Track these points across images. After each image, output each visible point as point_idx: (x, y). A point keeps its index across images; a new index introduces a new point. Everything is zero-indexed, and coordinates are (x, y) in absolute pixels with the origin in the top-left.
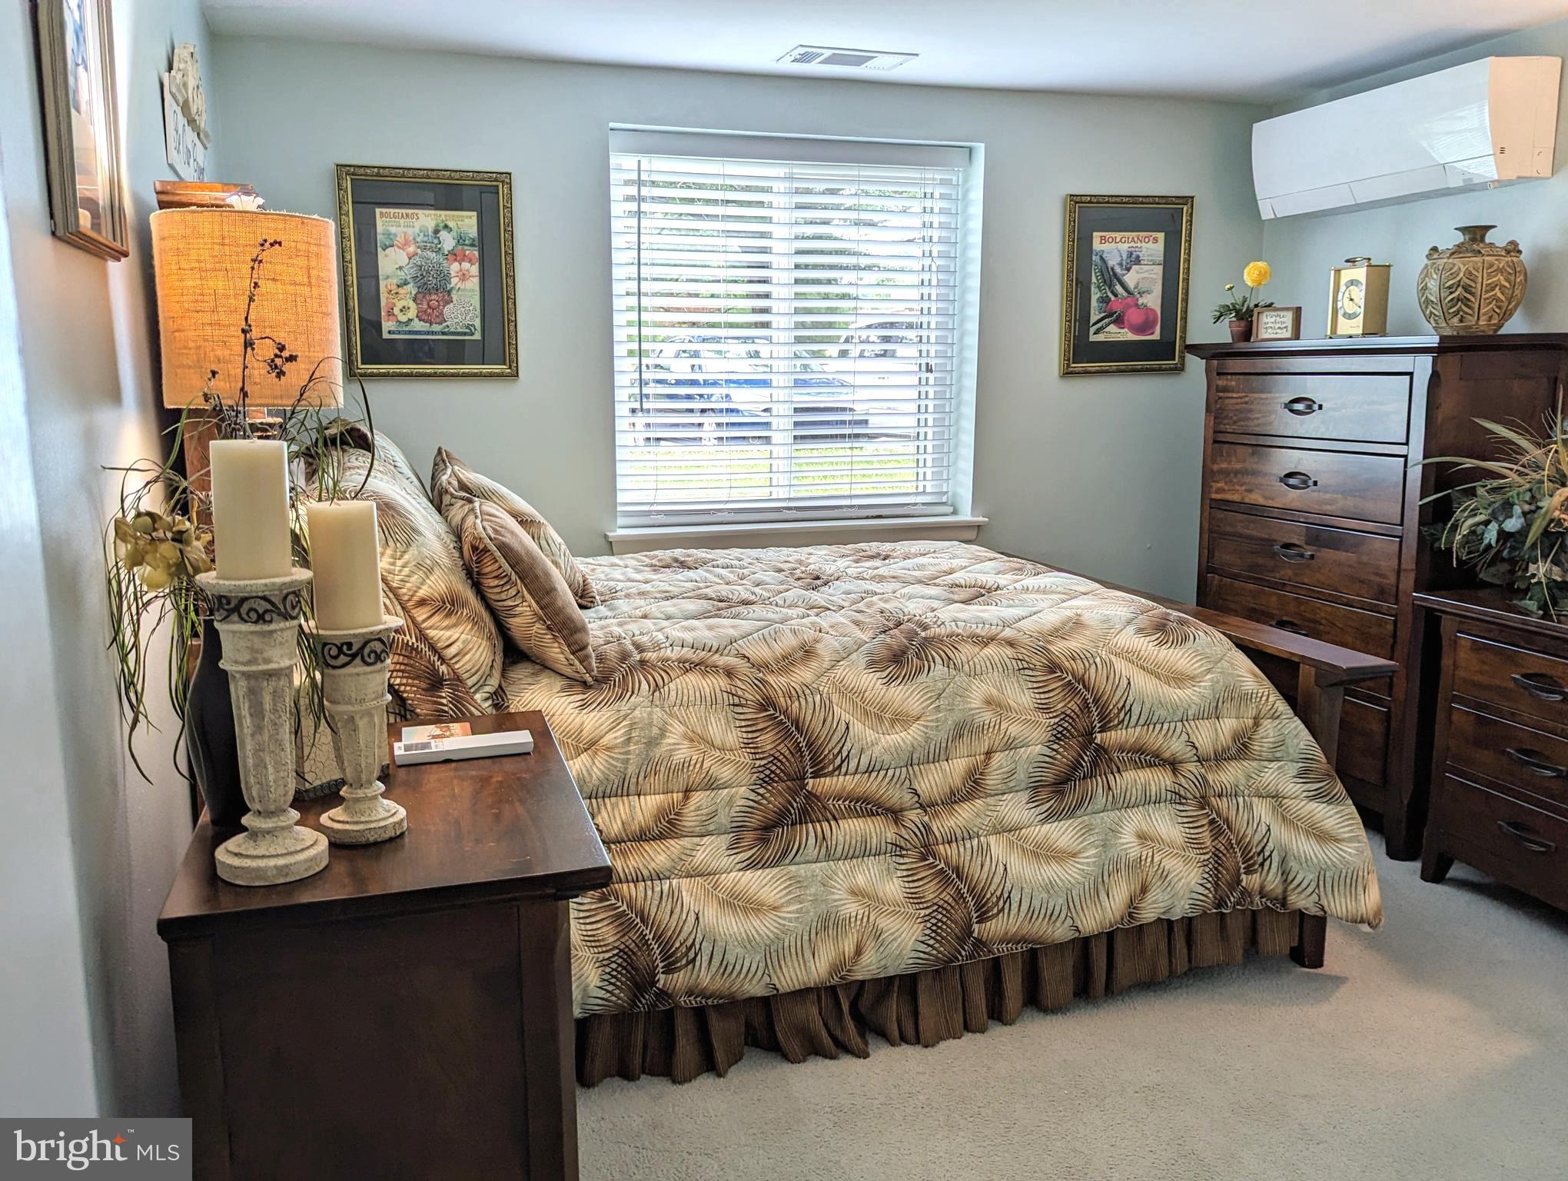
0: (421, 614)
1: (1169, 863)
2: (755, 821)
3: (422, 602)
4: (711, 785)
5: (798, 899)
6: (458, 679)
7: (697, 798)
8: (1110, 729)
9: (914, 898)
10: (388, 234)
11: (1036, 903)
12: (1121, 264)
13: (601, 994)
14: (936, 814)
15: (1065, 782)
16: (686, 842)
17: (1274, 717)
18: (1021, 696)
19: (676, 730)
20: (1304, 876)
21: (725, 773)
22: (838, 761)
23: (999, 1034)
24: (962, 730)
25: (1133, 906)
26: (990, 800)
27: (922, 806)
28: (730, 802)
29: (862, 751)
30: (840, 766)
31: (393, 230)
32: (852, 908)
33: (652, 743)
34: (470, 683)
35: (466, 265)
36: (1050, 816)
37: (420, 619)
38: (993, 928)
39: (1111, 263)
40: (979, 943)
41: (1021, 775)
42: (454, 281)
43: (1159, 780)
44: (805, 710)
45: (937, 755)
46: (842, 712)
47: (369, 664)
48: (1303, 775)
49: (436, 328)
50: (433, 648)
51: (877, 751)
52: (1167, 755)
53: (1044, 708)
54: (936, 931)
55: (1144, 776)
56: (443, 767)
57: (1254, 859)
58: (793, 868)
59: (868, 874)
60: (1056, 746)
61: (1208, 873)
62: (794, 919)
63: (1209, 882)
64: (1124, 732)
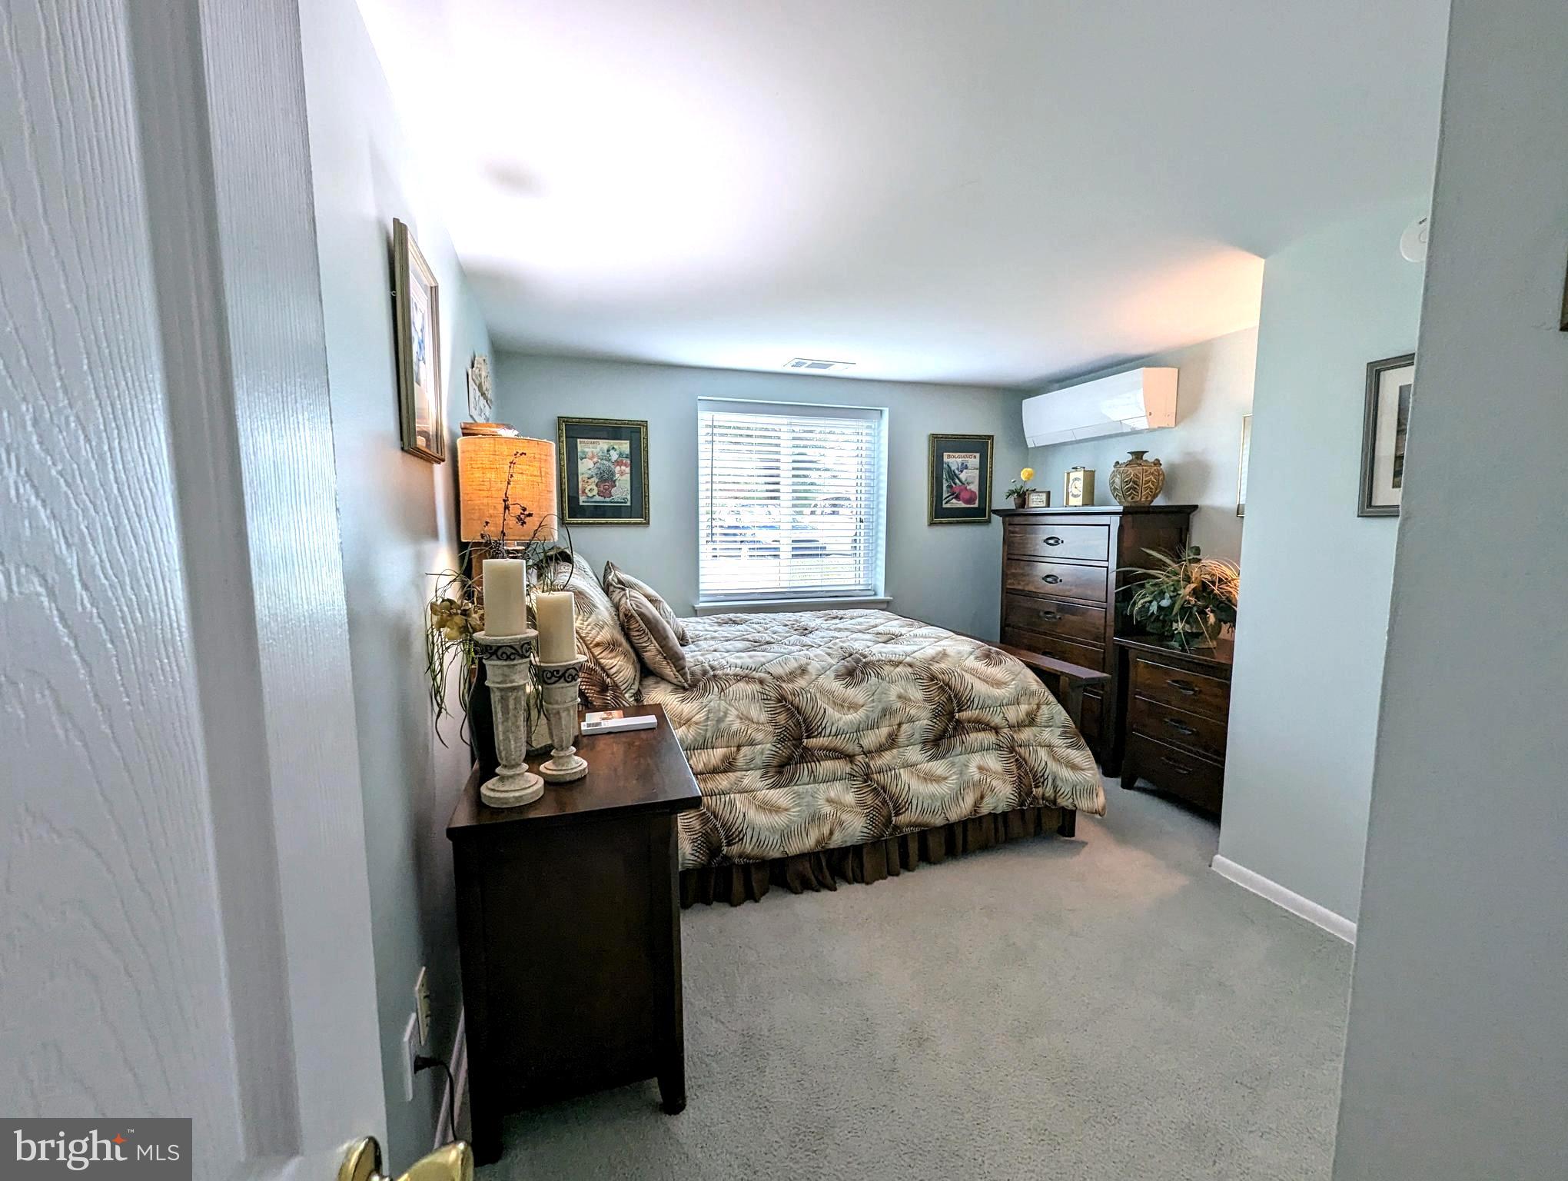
0: (597, 651)
1: (994, 783)
2: (775, 763)
3: (598, 645)
4: (752, 743)
5: (798, 805)
6: (616, 686)
7: (744, 750)
8: (963, 711)
9: (861, 803)
10: (584, 452)
11: (925, 805)
12: (958, 469)
13: (692, 857)
14: (873, 758)
15: (940, 739)
16: (738, 774)
17: (1047, 704)
18: (916, 694)
19: (733, 712)
20: (1065, 789)
21: (759, 736)
22: (820, 730)
23: (906, 876)
24: (886, 712)
25: (977, 805)
26: (901, 750)
27: (864, 754)
28: (762, 753)
29: (833, 724)
30: (821, 733)
31: (586, 450)
32: (827, 809)
33: (720, 720)
34: (622, 688)
35: (623, 468)
36: (934, 758)
37: (596, 654)
38: (903, 819)
39: (953, 468)
40: (896, 827)
41: (917, 736)
42: (617, 476)
43: (989, 738)
44: (802, 702)
45: (873, 726)
46: (822, 703)
47: (568, 682)
48: (1064, 734)
49: (608, 500)
50: (603, 669)
51: (841, 723)
52: (992, 724)
53: (928, 700)
54: (872, 821)
55: (981, 735)
56: (607, 737)
57: (1038, 779)
58: (796, 788)
59: (836, 790)
60: (935, 720)
61: (1015, 787)
62: (796, 816)
63: (1016, 792)
64: (970, 712)
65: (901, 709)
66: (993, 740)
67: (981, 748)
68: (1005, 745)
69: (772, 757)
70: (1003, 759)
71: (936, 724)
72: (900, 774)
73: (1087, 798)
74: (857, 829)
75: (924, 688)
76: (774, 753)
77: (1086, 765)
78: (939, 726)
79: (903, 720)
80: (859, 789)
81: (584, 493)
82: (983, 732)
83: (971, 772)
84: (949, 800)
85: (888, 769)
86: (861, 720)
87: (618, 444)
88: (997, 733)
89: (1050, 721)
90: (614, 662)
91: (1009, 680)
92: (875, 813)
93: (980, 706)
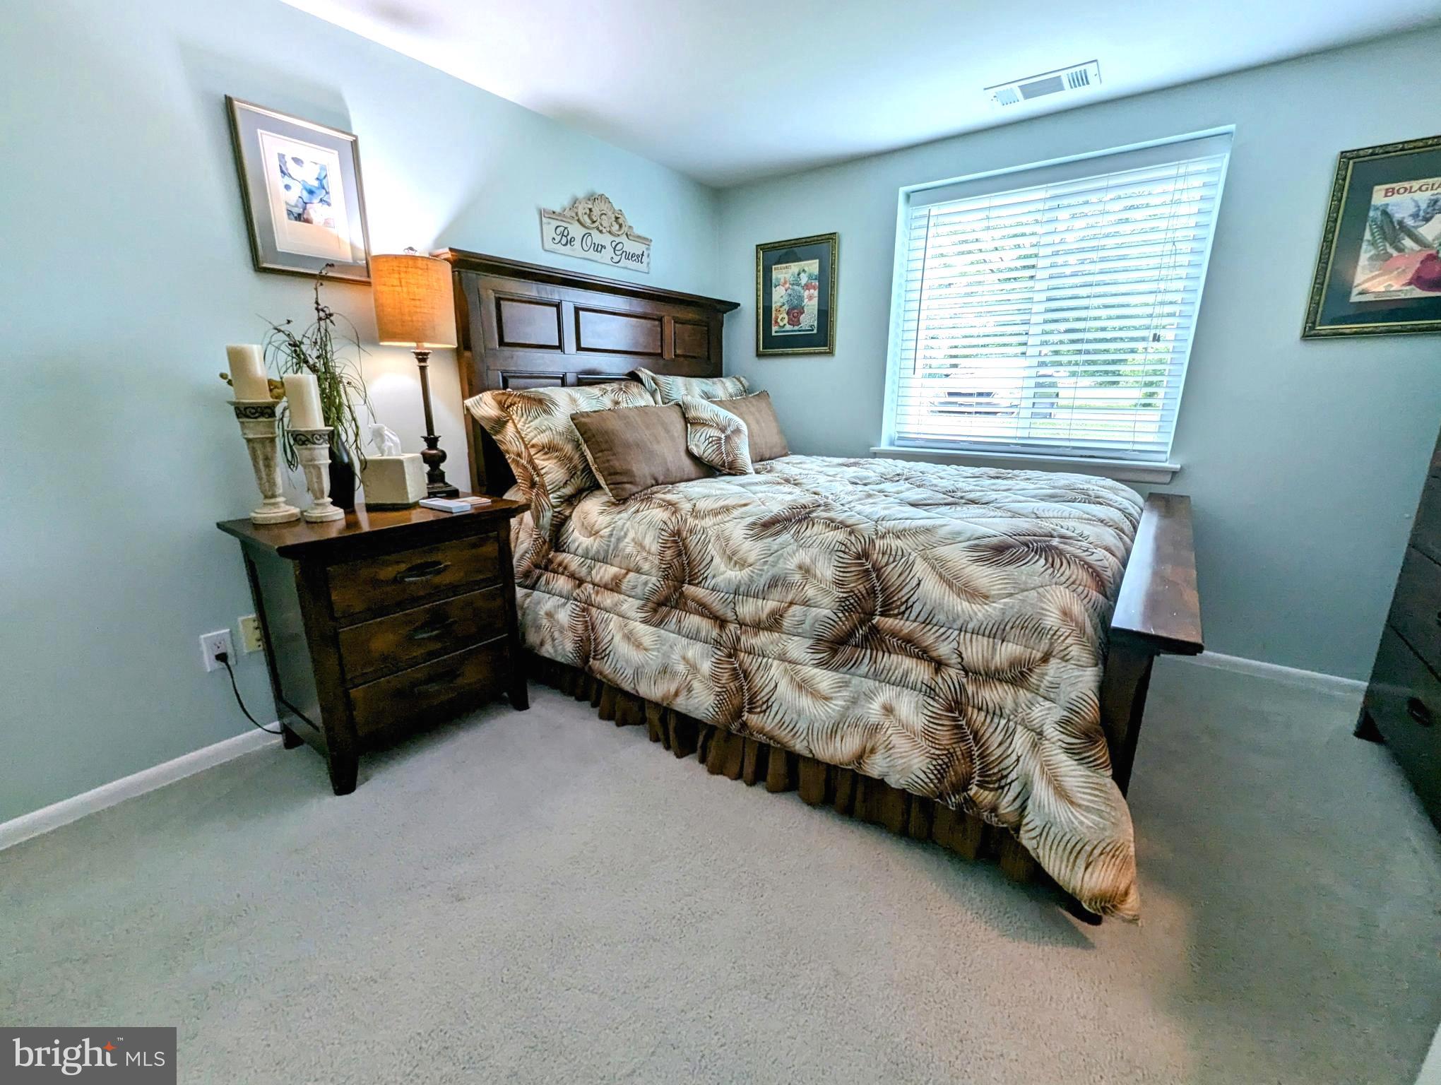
4: (638, 571)
5: (658, 650)
7: (631, 575)
8: (889, 616)
9: (715, 678)
10: (777, 279)
11: (788, 719)
13: (571, 656)
14: (746, 632)
15: (841, 644)
16: (622, 597)
17: (1064, 659)
18: (827, 570)
19: (631, 535)
20: (1033, 819)
21: (646, 567)
22: (701, 578)
24: (774, 583)
25: (860, 757)
26: (784, 636)
27: (739, 623)
28: (646, 584)
29: (714, 577)
30: (701, 582)
31: (779, 276)
32: (681, 668)
33: (619, 540)
35: (812, 291)
36: (820, 664)
37: (532, 454)
38: (754, 720)
40: (744, 725)
41: (806, 626)
42: (806, 301)
43: (920, 672)
48: (1064, 723)
49: (796, 328)
51: (719, 579)
52: (934, 654)
53: (839, 584)
54: (720, 704)
55: (908, 663)
59: (695, 651)
60: (841, 615)
61: (934, 766)
62: (653, 660)
63: (933, 773)
64: (902, 622)
65: (799, 584)
66: (926, 677)
67: (902, 683)
68: (941, 695)
69: (653, 592)
70: (929, 714)
71: (841, 621)
72: (771, 666)
73: (1062, 857)
74: (703, 704)
75: (840, 565)
76: (655, 588)
77: (1084, 799)
78: (844, 624)
79: (796, 599)
80: (719, 662)
81: (776, 322)
82: (915, 660)
83: (870, 709)
84: (821, 728)
85: (760, 652)
86: (742, 582)
87: (808, 265)
88: (937, 670)
89: (1053, 690)
90: (545, 463)
91: (999, 594)
92: (726, 696)
93: (921, 619)
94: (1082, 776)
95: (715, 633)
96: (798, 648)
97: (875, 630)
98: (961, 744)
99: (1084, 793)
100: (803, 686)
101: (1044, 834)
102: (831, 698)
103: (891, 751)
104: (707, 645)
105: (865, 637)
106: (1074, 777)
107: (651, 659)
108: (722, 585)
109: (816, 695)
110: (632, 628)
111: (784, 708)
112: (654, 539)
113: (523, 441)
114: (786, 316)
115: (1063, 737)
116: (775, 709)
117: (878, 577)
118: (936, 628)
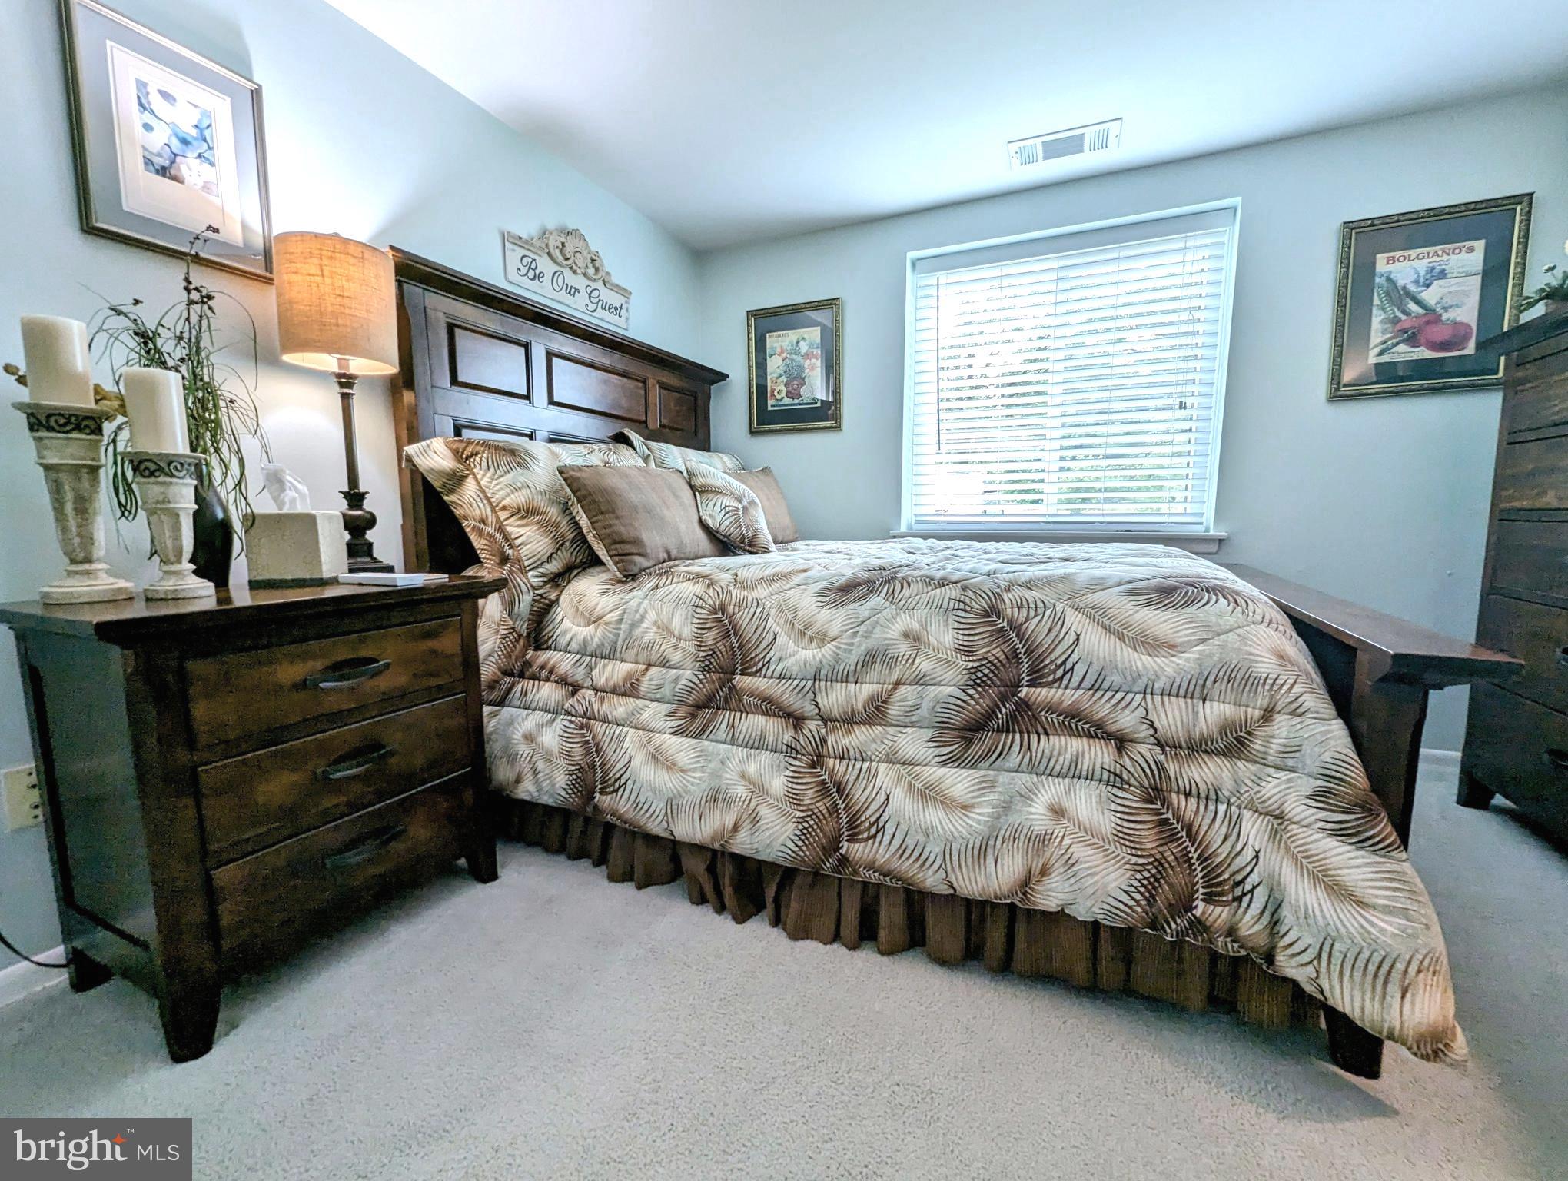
1: (1079, 851)
4: (665, 664)
5: (702, 769)
7: (653, 671)
8: (1042, 685)
9: (794, 798)
10: (772, 348)
11: (910, 843)
12: (1417, 282)
13: (563, 793)
14: (833, 729)
15: (977, 730)
16: (640, 702)
17: (1295, 714)
18: (944, 635)
19: (652, 616)
20: (1297, 935)
21: (676, 657)
22: (758, 665)
24: (870, 659)
25: (1026, 884)
26: (891, 730)
27: (822, 719)
28: (676, 680)
29: (780, 660)
30: (761, 669)
31: (775, 345)
32: (740, 790)
33: (633, 625)
35: (813, 360)
36: (953, 761)
38: (858, 851)
40: (844, 861)
41: (924, 711)
42: (808, 371)
44: (743, 618)
45: (846, 677)
48: (1322, 797)
49: (796, 401)
52: (1114, 728)
53: (965, 650)
54: (804, 835)
55: (1076, 745)
57: (1224, 888)
58: (706, 743)
59: (760, 764)
60: (971, 691)
61: (1139, 881)
62: (696, 784)
63: (1139, 892)
64: (1060, 691)
65: (906, 657)
66: (1106, 760)
67: (1073, 773)
68: (1133, 781)
69: (689, 690)
70: (1120, 809)
71: (972, 698)
72: (876, 772)
73: (1362, 984)
74: (778, 838)
75: (962, 626)
76: (692, 685)
77: (1377, 896)
78: (978, 703)
79: (905, 677)
80: (796, 776)
81: (773, 395)
82: (1085, 739)
83: (1031, 813)
84: (963, 850)
85: (858, 755)
86: (824, 661)
87: (808, 332)
88: (1120, 749)
89: (1292, 755)
90: (522, 531)
91: (1189, 641)
92: (812, 823)
93: (1087, 684)
94: (1368, 864)
95: (788, 736)
96: (914, 743)
97: (1025, 705)
98: (1172, 846)
99: (1379, 888)
100: (928, 794)
101: (1325, 956)
102: (972, 806)
103: (1074, 869)
104: (777, 754)
105: (1012, 718)
106: (1357, 867)
107: (692, 784)
108: (795, 669)
109: (947, 803)
110: (659, 742)
111: (903, 827)
112: (686, 619)
113: (490, 503)
114: (784, 389)
115: (1323, 815)
116: (889, 830)
117: (1020, 637)
118: (1109, 694)
